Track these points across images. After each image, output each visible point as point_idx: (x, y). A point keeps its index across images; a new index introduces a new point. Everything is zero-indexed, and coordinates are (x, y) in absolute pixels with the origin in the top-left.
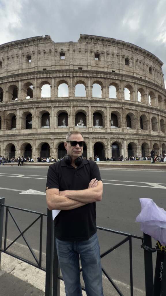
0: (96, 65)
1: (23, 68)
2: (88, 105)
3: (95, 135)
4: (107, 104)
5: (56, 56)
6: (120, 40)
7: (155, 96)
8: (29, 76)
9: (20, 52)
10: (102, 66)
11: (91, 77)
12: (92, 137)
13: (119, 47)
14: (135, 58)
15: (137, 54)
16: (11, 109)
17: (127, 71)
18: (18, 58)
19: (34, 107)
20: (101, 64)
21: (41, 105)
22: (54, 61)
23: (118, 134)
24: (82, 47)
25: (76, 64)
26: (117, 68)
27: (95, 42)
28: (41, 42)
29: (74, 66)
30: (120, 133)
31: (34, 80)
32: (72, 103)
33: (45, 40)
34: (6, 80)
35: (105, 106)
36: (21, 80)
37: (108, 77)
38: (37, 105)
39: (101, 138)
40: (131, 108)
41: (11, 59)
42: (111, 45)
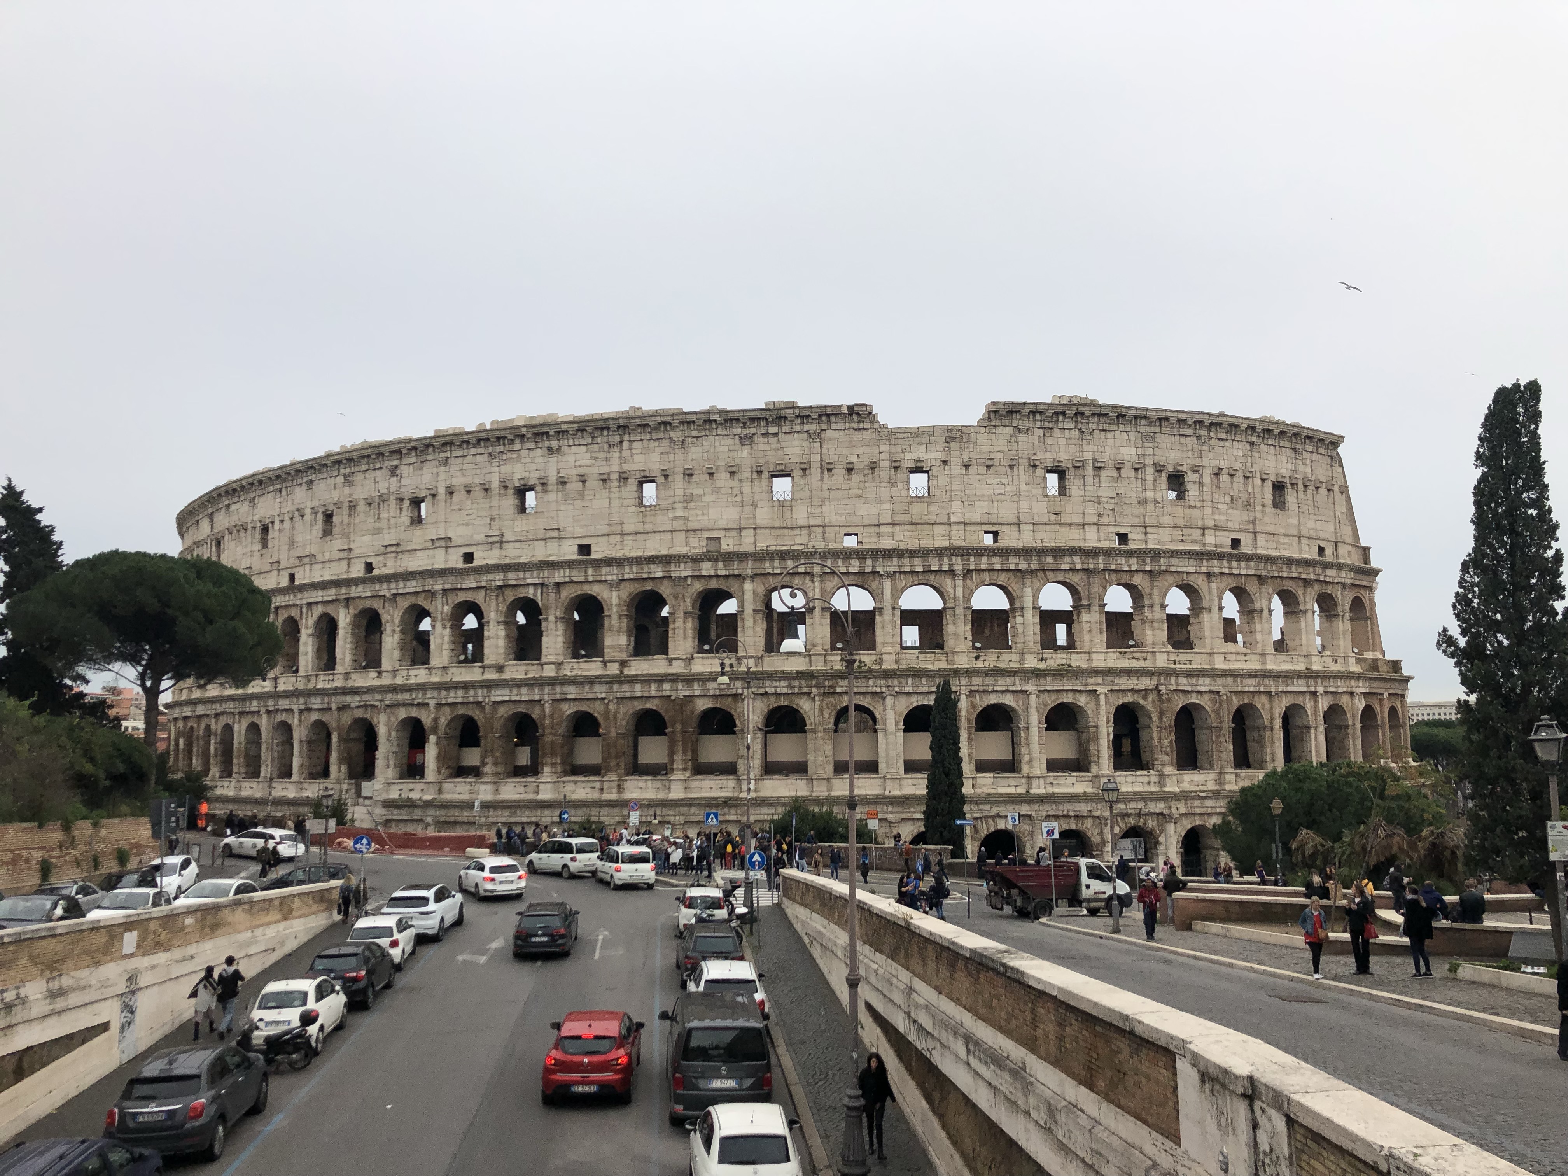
0: (1053, 517)
1: (760, 522)
2: (1025, 688)
3: (1054, 807)
4: (1100, 680)
5: (893, 484)
6: (1147, 409)
7: (1302, 607)
8: (790, 564)
9: (744, 455)
10: (1077, 519)
11: (1033, 572)
12: (1045, 814)
13: (1142, 429)
14: (1210, 461)
15: (1219, 439)
16: (718, 692)
17: (1175, 527)
18: (736, 476)
19: (814, 690)
20: (1072, 511)
21: (842, 686)
22: (887, 507)
23: (1145, 798)
24: (997, 448)
25: (976, 518)
26: (1136, 521)
27: (1047, 425)
28: (834, 426)
29: (968, 528)
30: (1152, 793)
31: (808, 578)
32: (964, 681)
33: (851, 415)
34: (682, 565)
35: (1090, 688)
36: (754, 577)
37: (1101, 567)
38: (826, 683)
39: (1076, 817)
40: (1192, 685)
41: (700, 477)
42: (1113, 427)
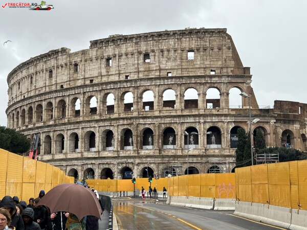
0: (107, 73)
1: (47, 85)
2: (95, 126)
4: (115, 122)
5: (70, 69)
8: (50, 95)
9: (45, 67)
11: (100, 91)
12: (98, 163)
13: (134, 41)
15: (163, 40)
16: (37, 132)
18: (43, 73)
19: (52, 130)
21: (57, 128)
22: (69, 76)
24: (93, 55)
25: (88, 76)
26: (132, 71)
27: (106, 45)
28: (59, 55)
29: (86, 80)
31: (53, 99)
34: (34, 99)
35: (112, 124)
36: (45, 100)
37: (119, 87)
38: (54, 128)
39: (107, 164)
40: (145, 122)
42: (125, 42)
